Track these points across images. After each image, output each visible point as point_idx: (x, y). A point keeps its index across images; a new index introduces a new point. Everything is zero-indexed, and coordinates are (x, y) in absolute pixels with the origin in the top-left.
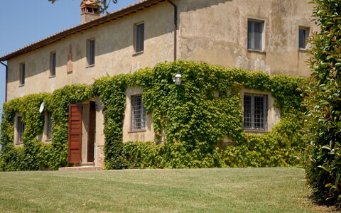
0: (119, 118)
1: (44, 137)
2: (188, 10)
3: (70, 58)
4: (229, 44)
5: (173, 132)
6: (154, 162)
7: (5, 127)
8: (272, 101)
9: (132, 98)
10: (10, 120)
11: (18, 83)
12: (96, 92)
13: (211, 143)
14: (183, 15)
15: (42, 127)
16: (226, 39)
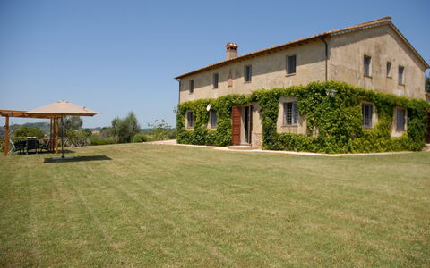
0: (274, 117)
1: (209, 125)
2: (335, 47)
3: (230, 77)
4: (355, 71)
5: (327, 129)
6: (307, 148)
7: (179, 118)
8: (374, 108)
9: (284, 104)
10: (183, 114)
11: (188, 92)
12: (254, 99)
13: (347, 136)
14: (332, 50)
15: (208, 120)
16: (354, 68)
